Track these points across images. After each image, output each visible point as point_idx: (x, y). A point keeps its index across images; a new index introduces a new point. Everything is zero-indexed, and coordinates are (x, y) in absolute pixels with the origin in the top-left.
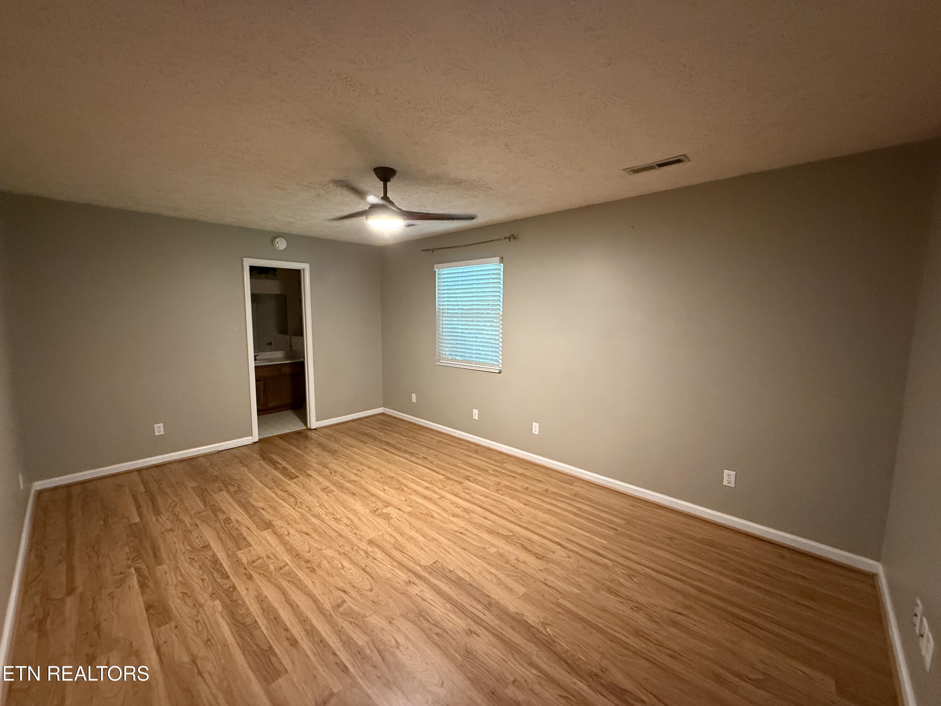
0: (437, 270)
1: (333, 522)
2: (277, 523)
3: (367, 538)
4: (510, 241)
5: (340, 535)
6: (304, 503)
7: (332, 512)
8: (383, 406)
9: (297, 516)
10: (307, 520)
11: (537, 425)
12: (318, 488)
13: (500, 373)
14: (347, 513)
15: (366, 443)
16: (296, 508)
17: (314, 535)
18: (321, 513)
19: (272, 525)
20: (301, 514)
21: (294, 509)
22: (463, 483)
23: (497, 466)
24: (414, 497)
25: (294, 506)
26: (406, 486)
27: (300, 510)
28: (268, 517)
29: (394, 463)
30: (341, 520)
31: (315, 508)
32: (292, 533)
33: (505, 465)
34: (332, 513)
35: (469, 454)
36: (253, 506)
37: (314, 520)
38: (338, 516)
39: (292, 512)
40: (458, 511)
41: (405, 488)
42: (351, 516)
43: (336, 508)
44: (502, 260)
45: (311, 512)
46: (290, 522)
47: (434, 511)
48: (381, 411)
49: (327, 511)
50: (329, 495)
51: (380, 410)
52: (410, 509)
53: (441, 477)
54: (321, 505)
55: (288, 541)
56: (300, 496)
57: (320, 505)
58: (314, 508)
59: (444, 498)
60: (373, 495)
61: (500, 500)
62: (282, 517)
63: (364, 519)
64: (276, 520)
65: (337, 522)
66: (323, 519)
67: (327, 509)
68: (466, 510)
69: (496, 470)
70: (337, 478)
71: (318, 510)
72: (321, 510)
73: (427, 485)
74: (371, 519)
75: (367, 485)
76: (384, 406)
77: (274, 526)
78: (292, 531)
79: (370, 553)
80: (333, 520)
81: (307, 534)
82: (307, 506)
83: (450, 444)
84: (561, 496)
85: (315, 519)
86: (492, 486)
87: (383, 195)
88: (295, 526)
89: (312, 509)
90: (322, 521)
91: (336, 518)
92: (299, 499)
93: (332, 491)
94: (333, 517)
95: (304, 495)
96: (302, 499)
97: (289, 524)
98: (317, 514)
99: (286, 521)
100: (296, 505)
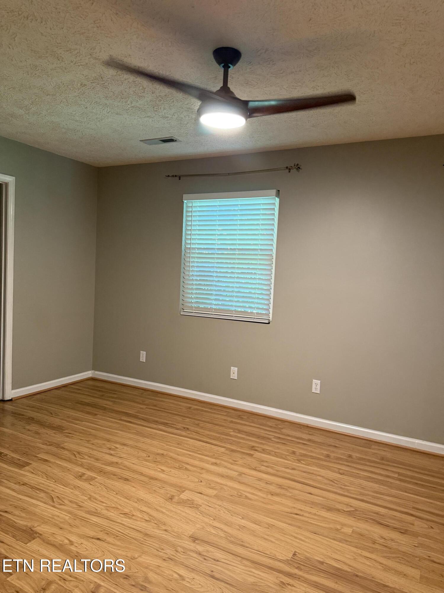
0: (186, 201)
1: (125, 519)
2: (42, 529)
3: (189, 536)
5: (146, 535)
6: (64, 498)
7: (114, 505)
8: (93, 370)
9: (65, 516)
10: (84, 520)
11: (318, 382)
12: (72, 477)
13: (269, 323)
14: (136, 505)
15: (96, 415)
16: (57, 506)
18: (99, 509)
19: (36, 533)
20: (70, 513)
21: (54, 507)
22: (254, 455)
23: (276, 432)
24: (205, 476)
25: (52, 503)
26: (188, 464)
27: (63, 507)
29: (151, 437)
30: (133, 515)
31: (86, 503)
32: (75, 541)
33: (283, 430)
34: (114, 507)
35: (234, 420)
37: (94, 519)
38: (127, 510)
40: (272, 488)
41: (188, 467)
42: (145, 509)
43: (115, 499)
45: (81, 509)
46: (62, 525)
47: (245, 491)
48: (90, 376)
49: (104, 505)
50: (91, 483)
51: (89, 374)
52: (215, 492)
53: (223, 450)
54: (92, 498)
55: (78, 553)
56: (51, 489)
57: (90, 498)
58: (82, 502)
59: (245, 474)
60: (152, 478)
61: (312, 472)
62: (44, 521)
63: (164, 511)
64: (38, 526)
65: (130, 518)
67: (103, 502)
68: (280, 486)
69: (279, 438)
70: (87, 461)
71: (91, 505)
72: (96, 505)
73: (214, 460)
74: (174, 510)
75: (134, 466)
77: (41, 535)
78: (73, 538)
80: (122, 515)
81: (98, 539)
82: (71, 502)
83: (202, 411)
85: (97, 518)
86: (288, 455)
88: (75, 530)
89: (81, 504)
90: (107, 518)
91: (125, 514)
92: (52, 493)
93: (93, 479)
94: (120, 512)
95: (56, 487)
96: (56, 493)
97: (61, 528)
98: (94, 510)
99: (55, 525)
100: (54, 502)
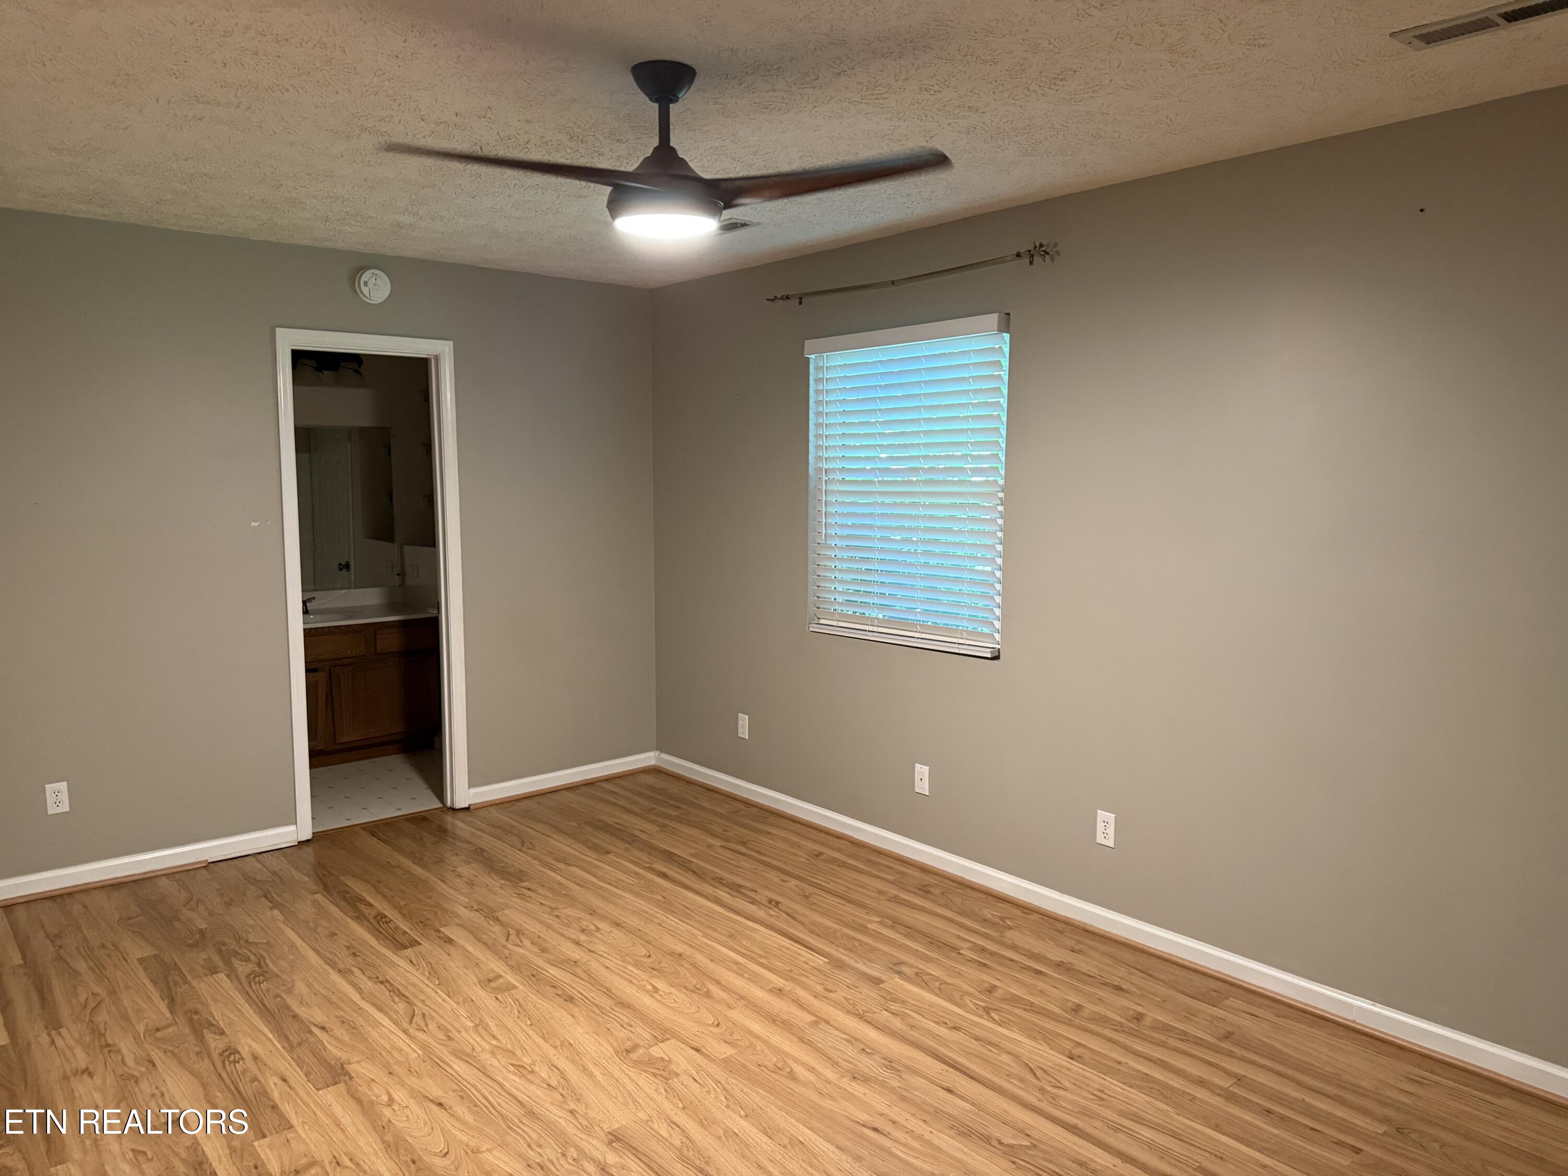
0: (813, 356)
1: (512, 1077)
2: (362, 1069)
3: (606, 1128)
4: (1031, 263)
5: (531, 1113)
6: (432, 1018)
7: (509, 1047)
8: (657, 750)
9: (413, 1053)
10: (439, 1064)
11: (1111, 817)
12: (473, 979)
13: (996, 658)
14: (551, 1052)
15: (608, 852)
16: (412, 1031)
18: (478, 1049)
19: (347, 1074)
20: (425, 1047)
21: (405, 1032)
22: (882, 982)
23: (986, 936)
24: (739, 1015)
25: (405, 1025)
26: (718, 982)
27: (420, 1035)
28: (334, 1051)
29: (685, 913)
30: (532, 1072)
31: (464, 1034)
32: (399, 1101)
33: (1009, 934)
34: (508, 1050)
35: (903, 895)
36: (295, 1017)
37: (458, 1066)
38: (526, 1060)
39: (401, 1040)
40: (867, 1064)
41: (715, 990)
42: (563, 1063)
43: (520, 1036)
44: (1005, 325)
45: (449, 1043)
46: (395, 1068)
47: (796, 1061)
48: (652, 762)
49: (494, 1042)
50: (499, 997)
51: (648, 759)
52: (730, 1051)
53: (820, 961)
54: (480, 1026)
55: (389, 1121)
56: (422, 997)
57: (476, 1026)
58: (459, 1031)
59: (828, 1023)
60: (623, 1004)
61: (995, 1040)
62: (373, 1055)
63: (597, 1073)
64: (358, 1062)
65: (523, 1076)
66: (484, 1067)
67: (494, 1037)
68: (890, 1063)
69: (984, 950)
70: (525, 951)
71: (470, 1039)
72: (478, 1039)
73: (780, 982)
74: (617, 1074)
75: (606, 973)
76: (660, 748)
77: (352, 1078)
78: (400, 1095)
80: (512, 1068)
81: (441, 1106)
82: (439, 1027)
83: (844, 865)
84: (1184, 1036)
86: (969, 994)
87: (656, 142)
89: (454, 1034)
90: (483, 1070)
91: (519, 1066)
92: (420, 1005)
93: (510, 987)
94: (511, 1062)
95: (433, 994)
96: (427, 1006)
97: (391, 1074)
98: (469, 1050)
99: (384, 1066)
100: (411, 1022)
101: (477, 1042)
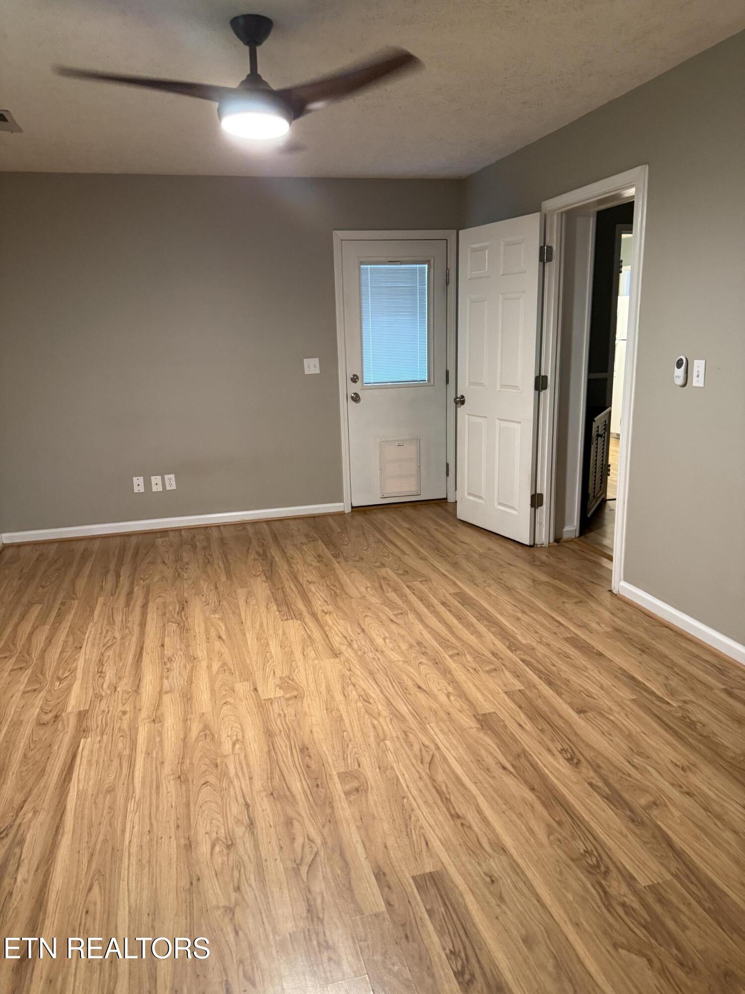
1: (373, 695)
2: (468, 722)
5: (371, 673)
6: (415, 757)
7: (367, 716)
9: (433, 728)
10: (416, 714)
14: (342, 707)
16: (432, 747)
17: (409, 683)
18: (388, 719)
19: (478, 720)
20: (424, 730)
21: (438, 748)
25: (437, 755)
27: (427, 742)
28: (490, 742)
30: (360, 696)
31: (394, 735)
32: (443, 695)
34: (369, 714)
37: (404, 709)
38: (360, 704)
39: (440, 739)
42: (339, 697)
43: (356, 724)
45: (407, 729)
46: (445, 717)
49: (375, 722)
54: (381, 739)
55: (449, 684)
56: (421, 784)
57: (384, 740)
58: (398, 738)
62: (461, 731)
64: (472, 728)
65: (367, 695)
66: (388, 705)
67: (374, 727)
71: (390, 729)
77: (474, 716)
78: (443, 698)
79: (346, 643)
81: (419, 687)
82: (411, 746)
85: (402, 711)
88: (435, 706)
89: (401, 736)
90: (389, 703)
91: (366, 701)
92: (423, 774)
95: (411, 785)
96: (418, 772)
97: (449, 714)
98: (395, 720)
99: (453, 721)
100: (433, 756)
101: (387, 725)
